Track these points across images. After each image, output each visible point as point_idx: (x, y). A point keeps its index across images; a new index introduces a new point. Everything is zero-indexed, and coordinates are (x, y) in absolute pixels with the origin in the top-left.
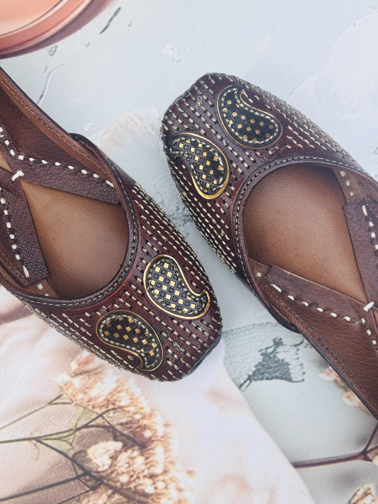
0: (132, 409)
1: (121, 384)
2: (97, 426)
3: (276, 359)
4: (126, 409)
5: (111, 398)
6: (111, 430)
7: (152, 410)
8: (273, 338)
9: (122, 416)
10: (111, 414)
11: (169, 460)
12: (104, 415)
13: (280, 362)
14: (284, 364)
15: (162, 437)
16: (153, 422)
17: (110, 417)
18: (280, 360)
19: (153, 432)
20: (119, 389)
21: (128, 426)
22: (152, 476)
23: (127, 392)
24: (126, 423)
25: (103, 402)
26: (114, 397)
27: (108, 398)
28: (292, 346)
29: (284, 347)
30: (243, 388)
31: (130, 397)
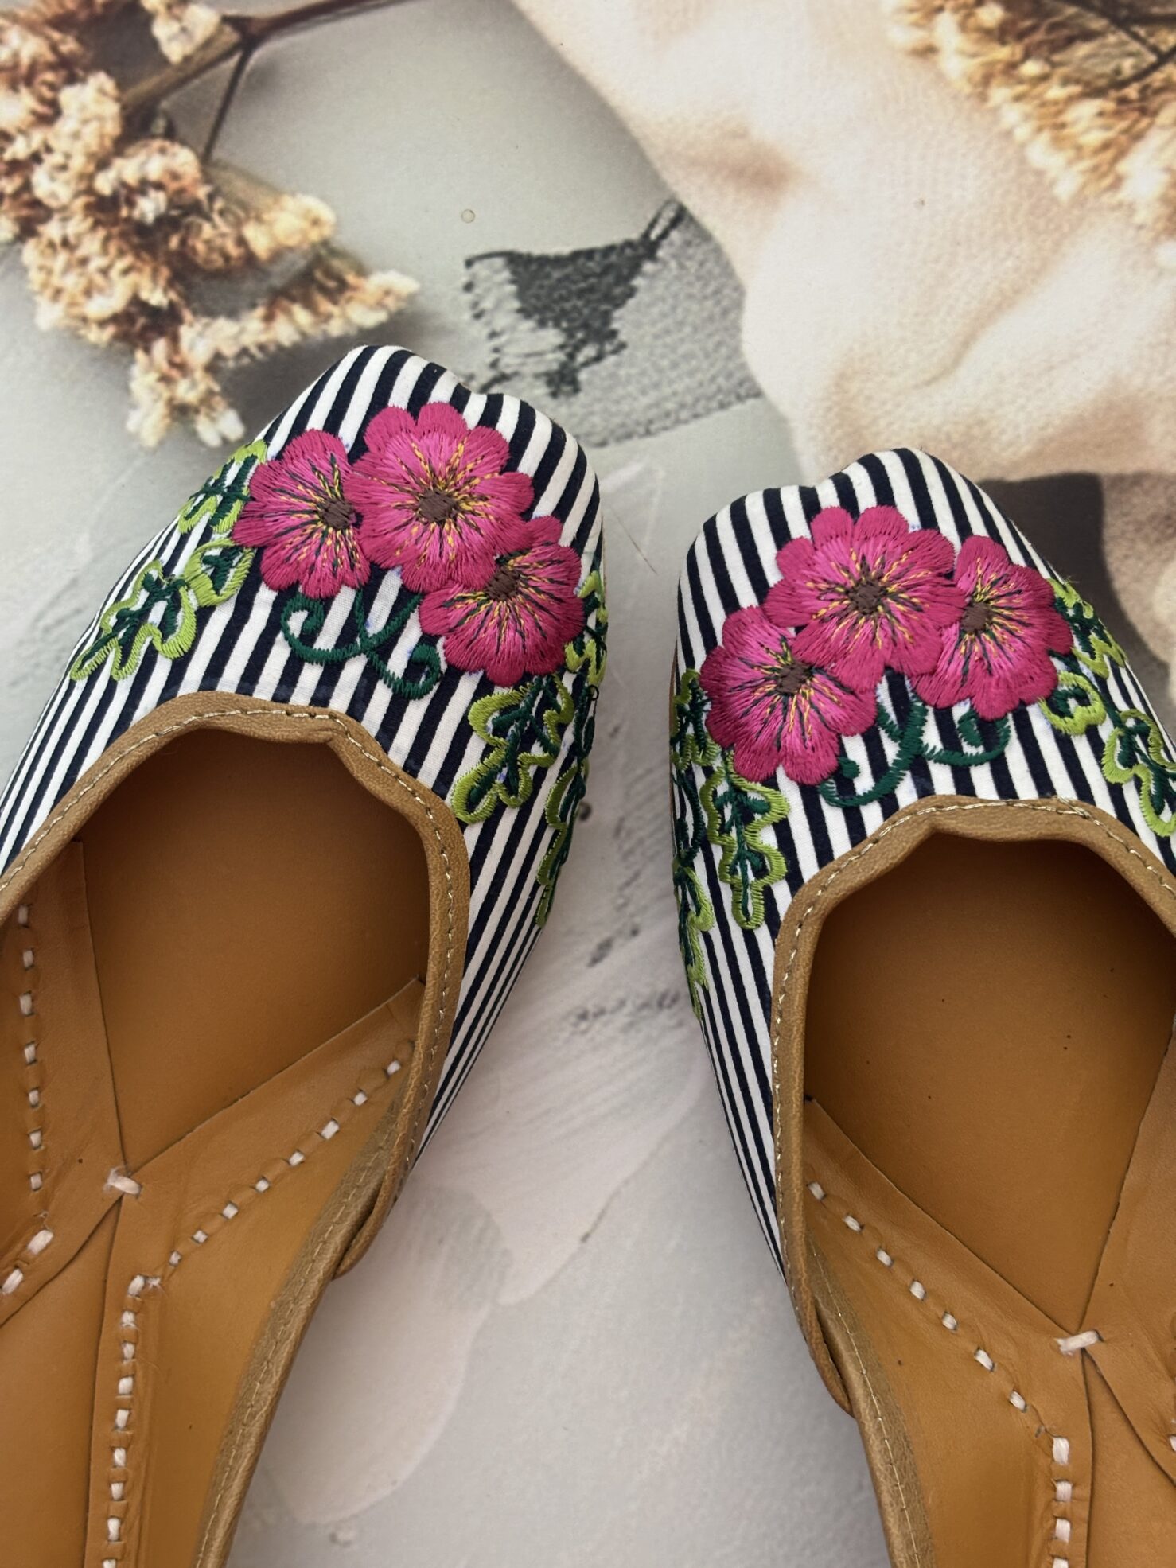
0: (1055, 92)
1: (1104, 175)
3: (564, 325)
4: (1075, 89)
5: (1136, 121)
6: (1124, 13)
7: (983, 98)
8: (581, 395)
9: (1087, 65)
10: (1128, 66)
12: (1152, 58)
13: (549, 315)
14: (536, 310)
15: (940, 9)
16: (974, 55)
17: (1131, 54)
18: (550, 323)
19: (971, 22)
20: (1109, 154)
21: (1065, 32)
23: (1079, 148)
24: (1070, 41)
25: (1162, 105)
26: (1123, 124)
27: (1145, 122)
28: (516, 374)
29: (542, 368)
30: (669, 214)
31: (1066, 132)
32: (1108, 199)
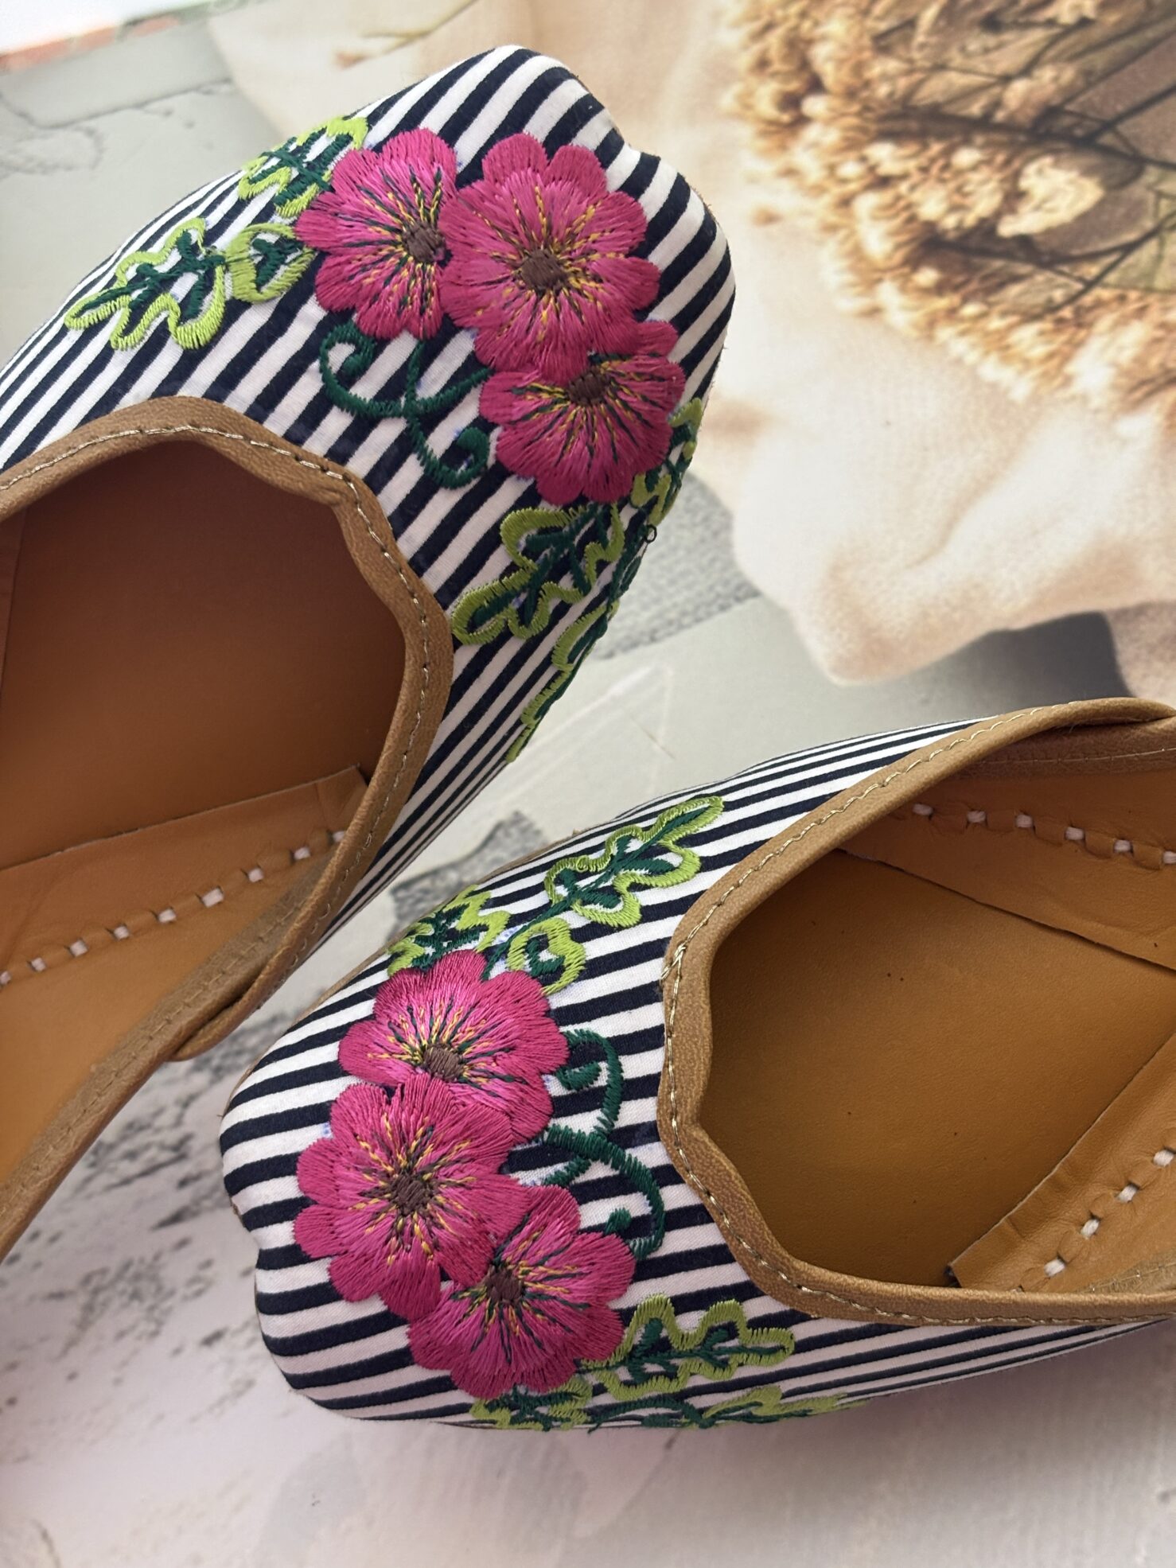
0: (996, 323)
1: (1054, 378)
2: (1093, 257)
4: (1013, 319)
5: (1075, 334)
6: (1046, 258)
7: (930, 338)
9: (1021, 300)
10: (1058, 295)
11: (842, 234)
12: (1079, 286)
15: (879, 281)
16: (916, 309)
17: (1059, 286)
19: (910, 285)
20: (1055, 362)
21: (997, 280)
22: (883, 182)
23: (1027, 363)
24: (1002, 285)
25: (1096, 319)
26: (1063, 338)
27: (1082, 333)
31: (1011, 352)
32: (1061, 395)
